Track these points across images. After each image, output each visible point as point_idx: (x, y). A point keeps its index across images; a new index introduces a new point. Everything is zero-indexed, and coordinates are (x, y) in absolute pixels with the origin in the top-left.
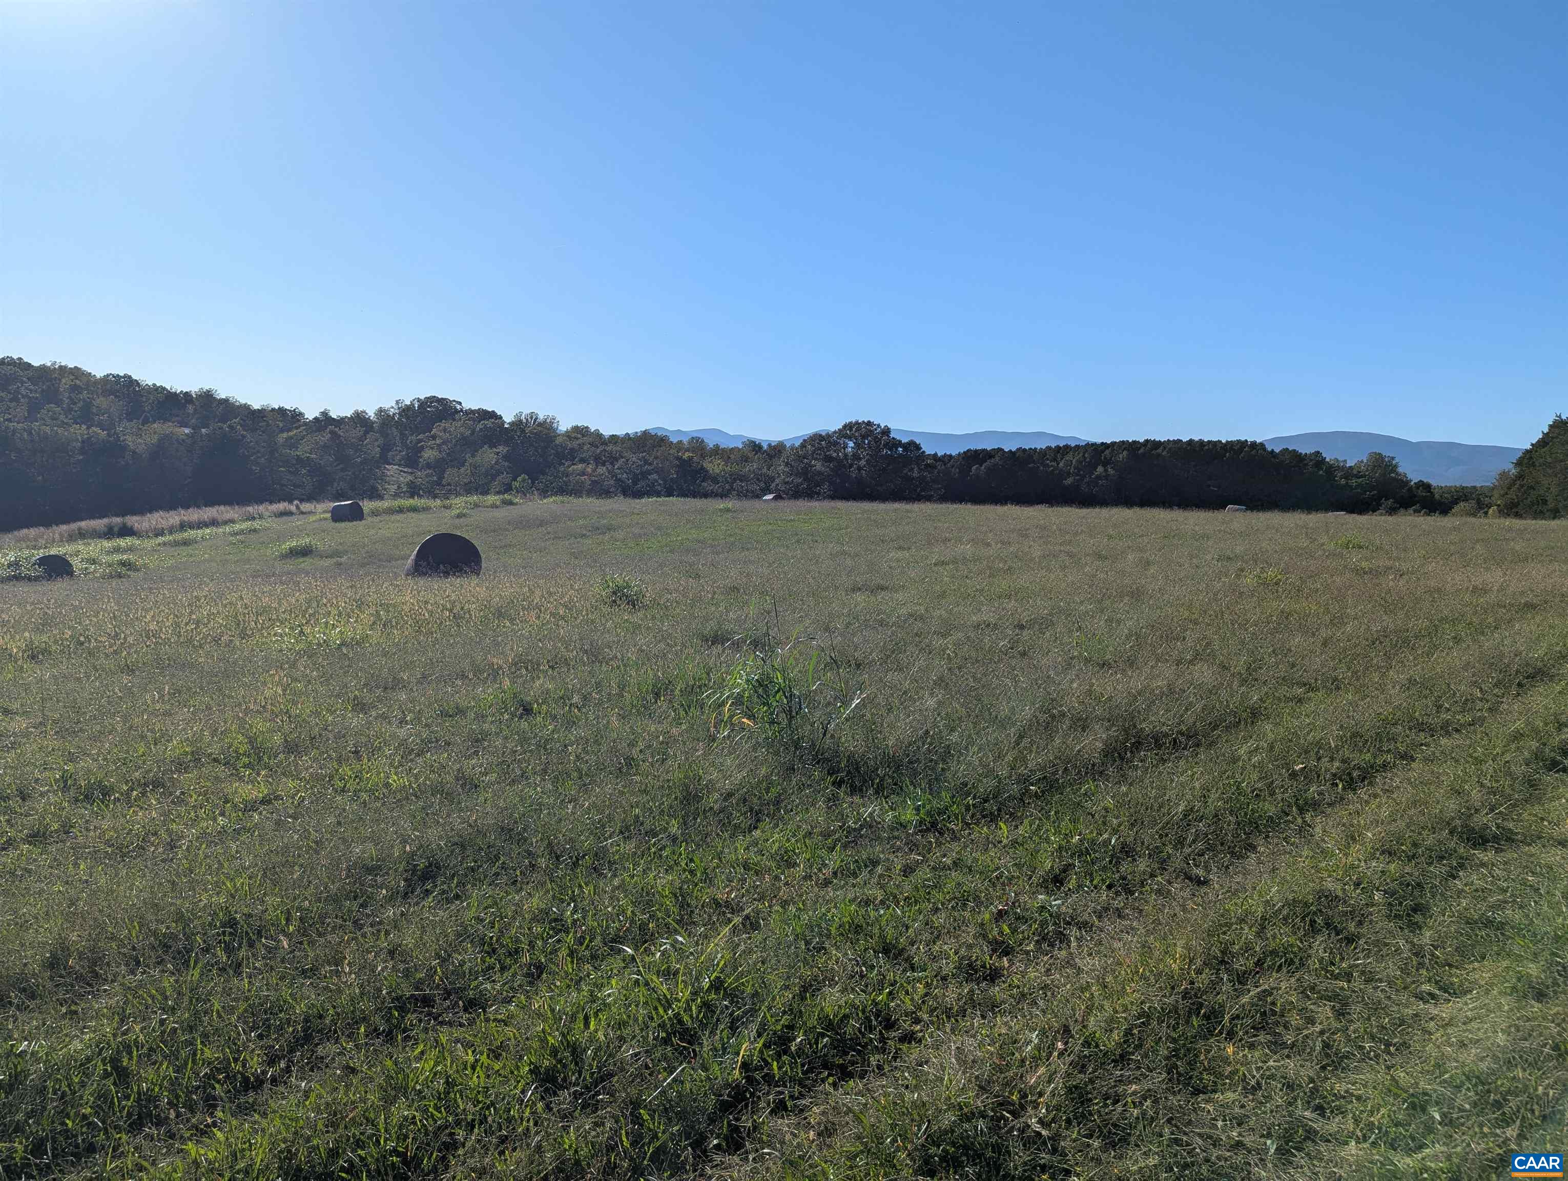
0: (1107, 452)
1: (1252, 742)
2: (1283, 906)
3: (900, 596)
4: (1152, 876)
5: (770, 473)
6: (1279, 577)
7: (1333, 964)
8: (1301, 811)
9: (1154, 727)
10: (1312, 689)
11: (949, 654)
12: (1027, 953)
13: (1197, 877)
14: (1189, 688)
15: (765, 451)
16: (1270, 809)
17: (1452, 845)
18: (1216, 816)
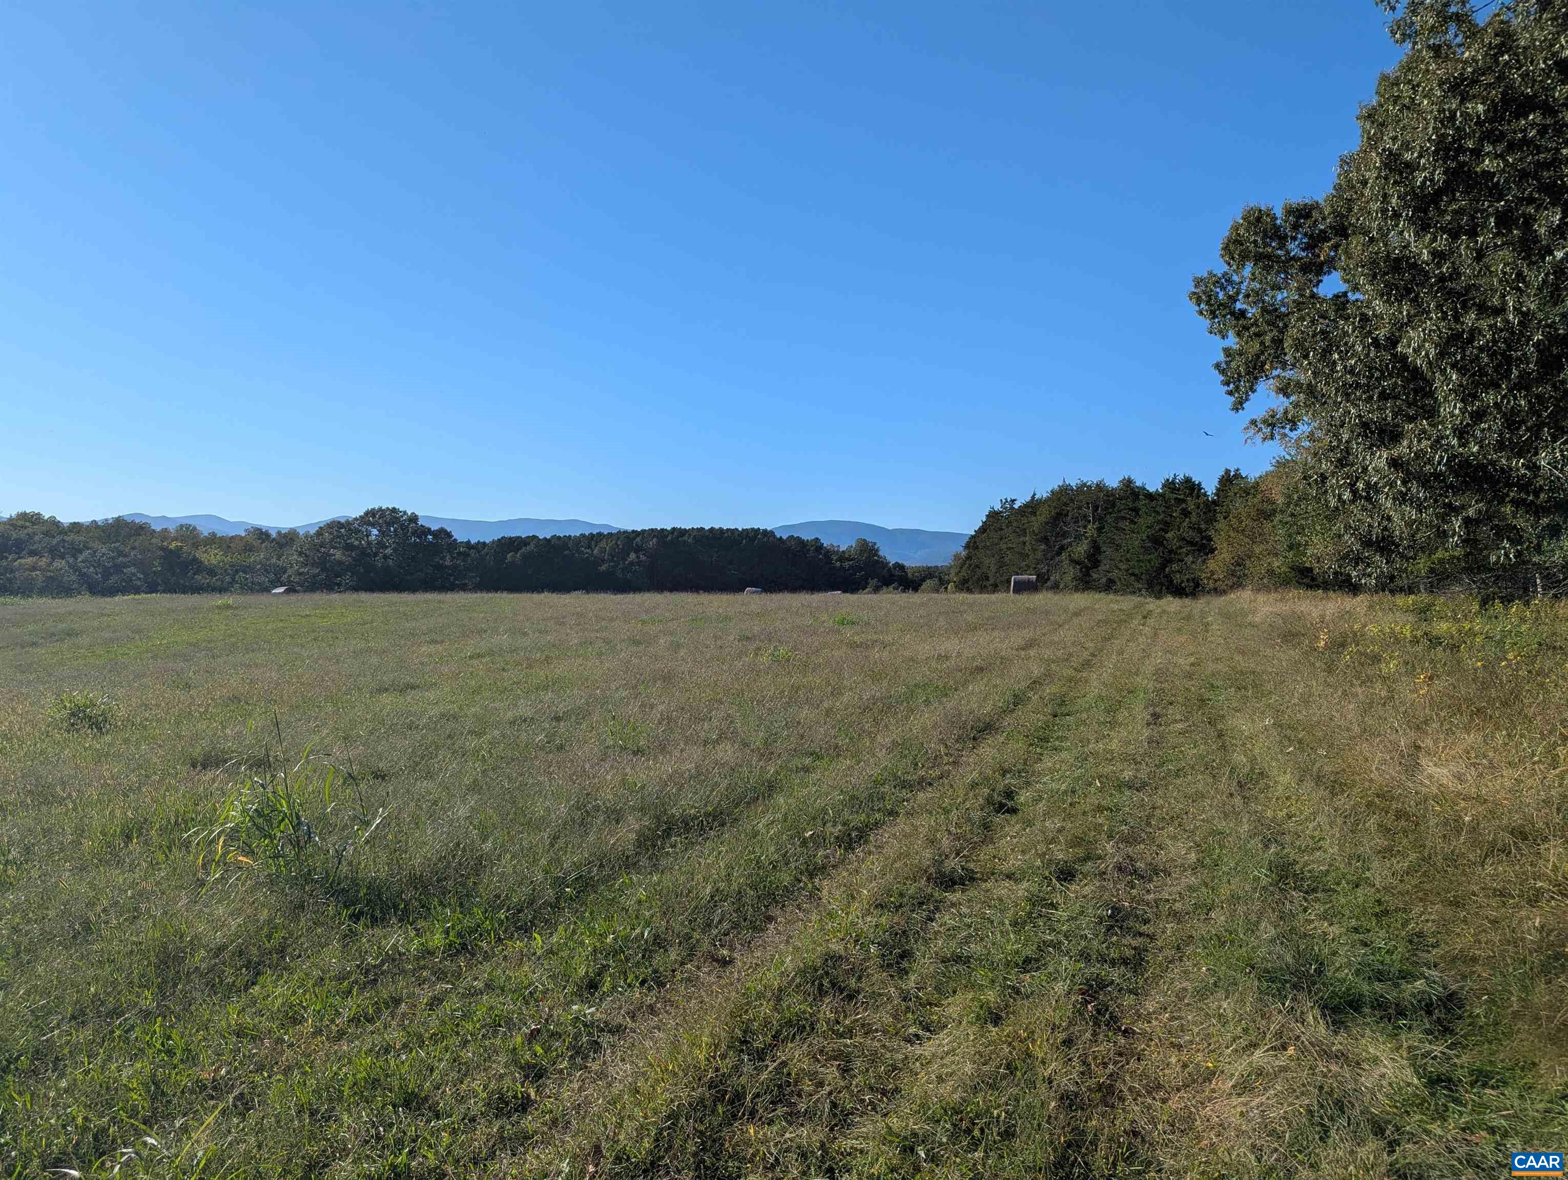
0: (638, 539)
1: (768, 816)
2: (796, 975)
3: (431, 695)
4: (682, 964)
5: (280, 563)
6: (790, 654)
7: (838, 1023)
8: (811, 876)
9: (684, 811)
10: (819, 757)
11: (483, 755)
12: (561, 1072)
13: (724, 958)
14: (714, 768)
15: (274, 539)
16: (786, 879)
17: (929, 890)
18: (740, 892)
